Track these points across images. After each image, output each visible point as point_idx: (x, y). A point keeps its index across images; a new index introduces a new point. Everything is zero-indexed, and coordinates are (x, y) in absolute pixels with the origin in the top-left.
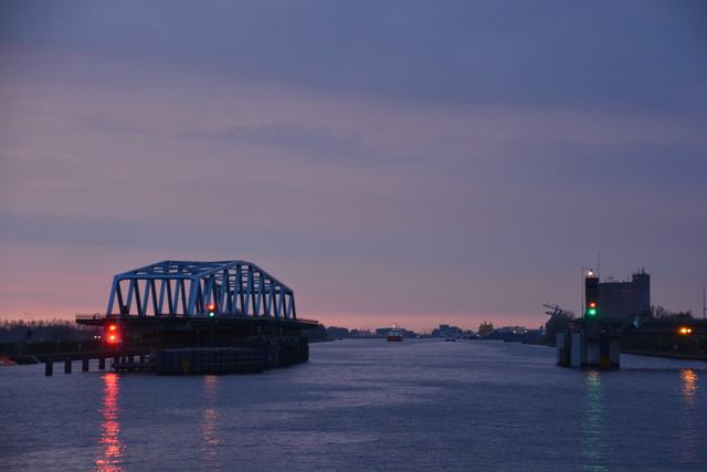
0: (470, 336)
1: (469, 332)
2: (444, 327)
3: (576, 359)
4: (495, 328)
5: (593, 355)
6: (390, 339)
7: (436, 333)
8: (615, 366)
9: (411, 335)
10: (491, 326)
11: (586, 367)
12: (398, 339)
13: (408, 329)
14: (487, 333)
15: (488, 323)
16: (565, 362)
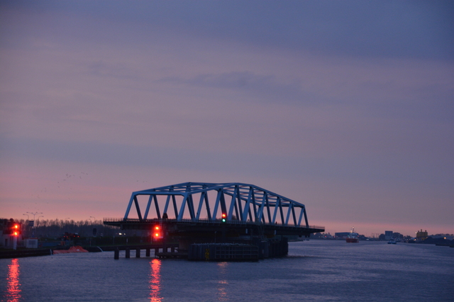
0: (409, 240)
1: (409, 237)
2: (388, 233)
4: (429, 234)
6: (349, 241)
7: (382, 237)
9: (363, 238)
10: (426, 233)
12: (354, 241)
13: (360, 234)
14: (423, 239)
15: (424, 231)
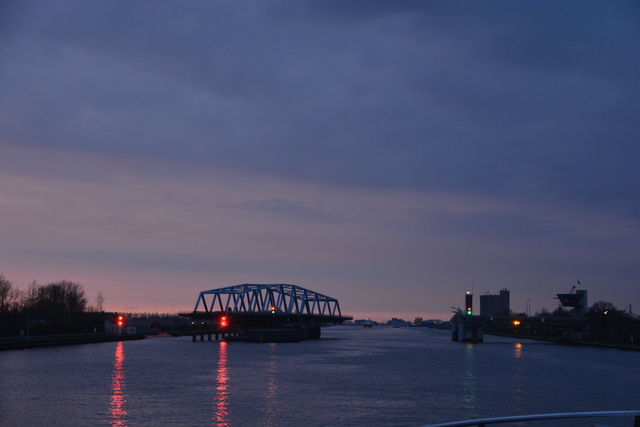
0: (409, 325)
1: (409, 322)
2: (394, 320)
3: (460, 337)
4: (423, 320)
5: (469, 335)
6: (366, 326)
7: (390, 323)
8: (481, 341)
9: (375, 324)
11: (466, 341)
12: (370, 326)
14: (419, 323)
15: (420, 318)
16: (455, 339)
